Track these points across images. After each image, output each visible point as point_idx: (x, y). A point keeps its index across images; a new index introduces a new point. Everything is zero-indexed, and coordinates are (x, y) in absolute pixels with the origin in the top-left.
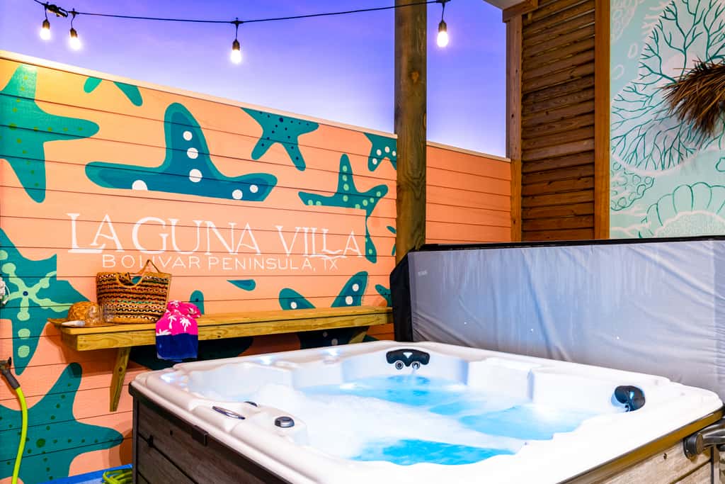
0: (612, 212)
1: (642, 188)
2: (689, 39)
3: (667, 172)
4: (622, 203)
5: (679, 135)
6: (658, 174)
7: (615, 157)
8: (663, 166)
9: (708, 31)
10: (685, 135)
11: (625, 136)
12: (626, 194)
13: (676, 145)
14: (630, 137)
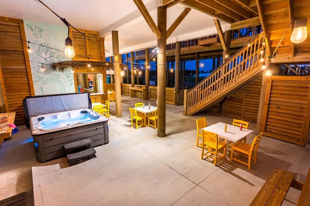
0: (34, 83)
1: (40, 79)
2: (46, 52)
3: (45, 76)
4: (36, 81)
5: (47, 69)
6: (43, 76)
7: (32, 71)
8: (44, 74)
9: (50, 51)
10: (48, 69)
11: (34, 67)
12: (37, 79)
13: (47, 71)
14: (36, 68)
